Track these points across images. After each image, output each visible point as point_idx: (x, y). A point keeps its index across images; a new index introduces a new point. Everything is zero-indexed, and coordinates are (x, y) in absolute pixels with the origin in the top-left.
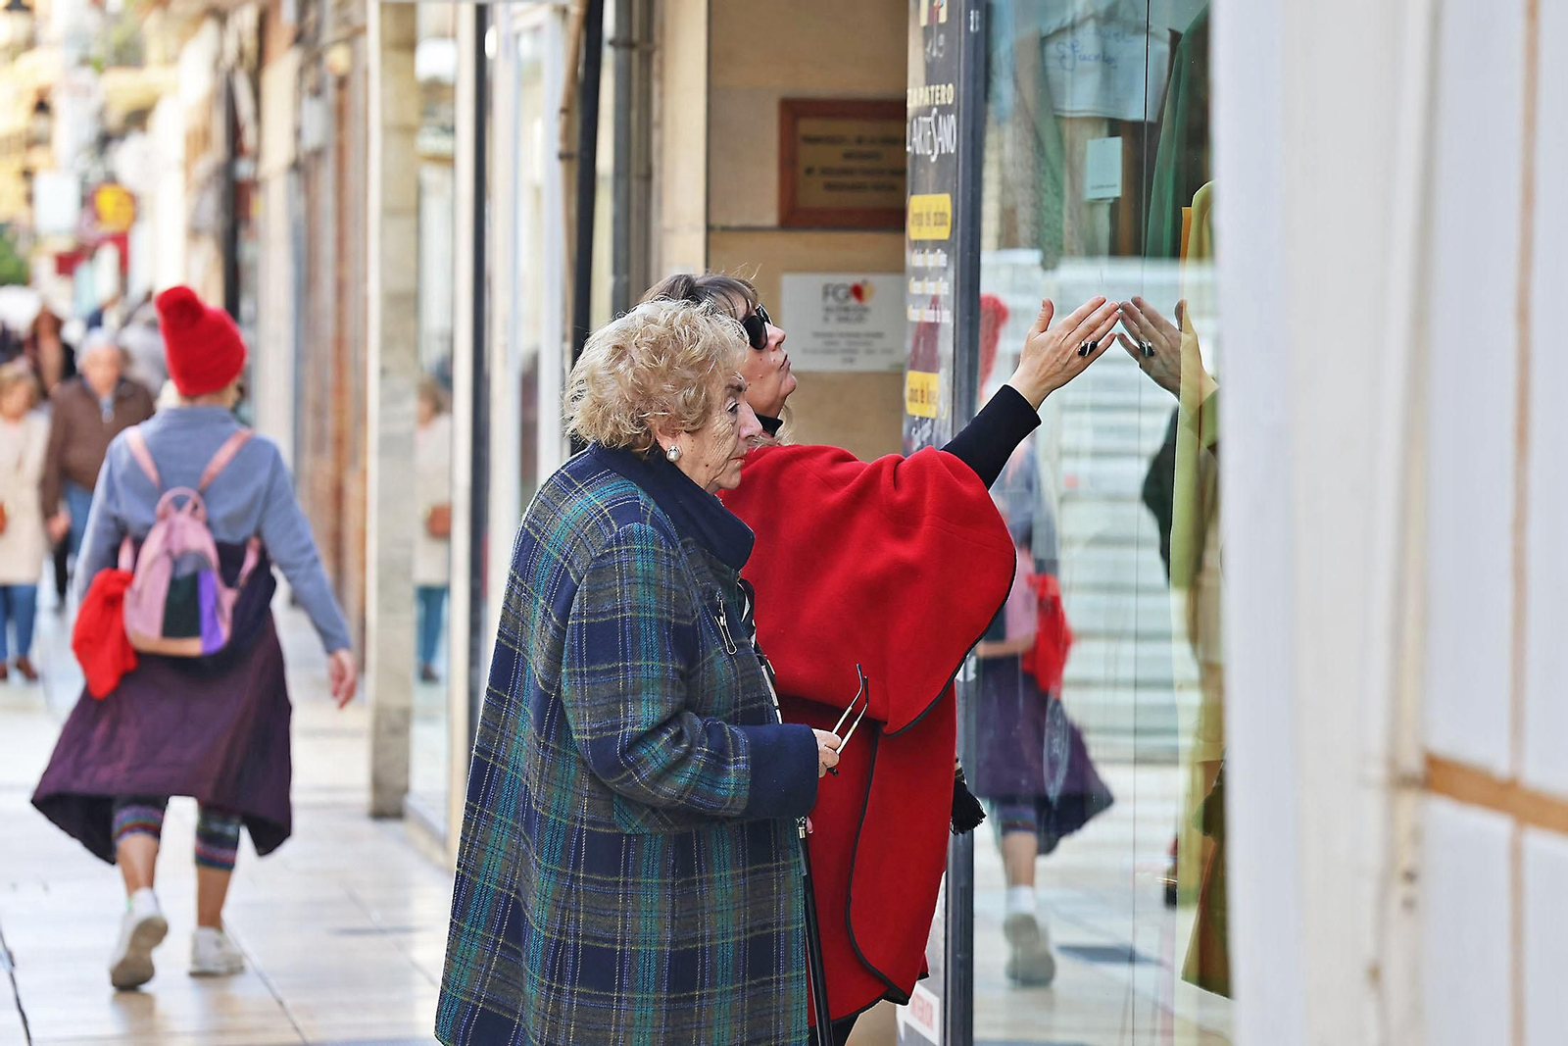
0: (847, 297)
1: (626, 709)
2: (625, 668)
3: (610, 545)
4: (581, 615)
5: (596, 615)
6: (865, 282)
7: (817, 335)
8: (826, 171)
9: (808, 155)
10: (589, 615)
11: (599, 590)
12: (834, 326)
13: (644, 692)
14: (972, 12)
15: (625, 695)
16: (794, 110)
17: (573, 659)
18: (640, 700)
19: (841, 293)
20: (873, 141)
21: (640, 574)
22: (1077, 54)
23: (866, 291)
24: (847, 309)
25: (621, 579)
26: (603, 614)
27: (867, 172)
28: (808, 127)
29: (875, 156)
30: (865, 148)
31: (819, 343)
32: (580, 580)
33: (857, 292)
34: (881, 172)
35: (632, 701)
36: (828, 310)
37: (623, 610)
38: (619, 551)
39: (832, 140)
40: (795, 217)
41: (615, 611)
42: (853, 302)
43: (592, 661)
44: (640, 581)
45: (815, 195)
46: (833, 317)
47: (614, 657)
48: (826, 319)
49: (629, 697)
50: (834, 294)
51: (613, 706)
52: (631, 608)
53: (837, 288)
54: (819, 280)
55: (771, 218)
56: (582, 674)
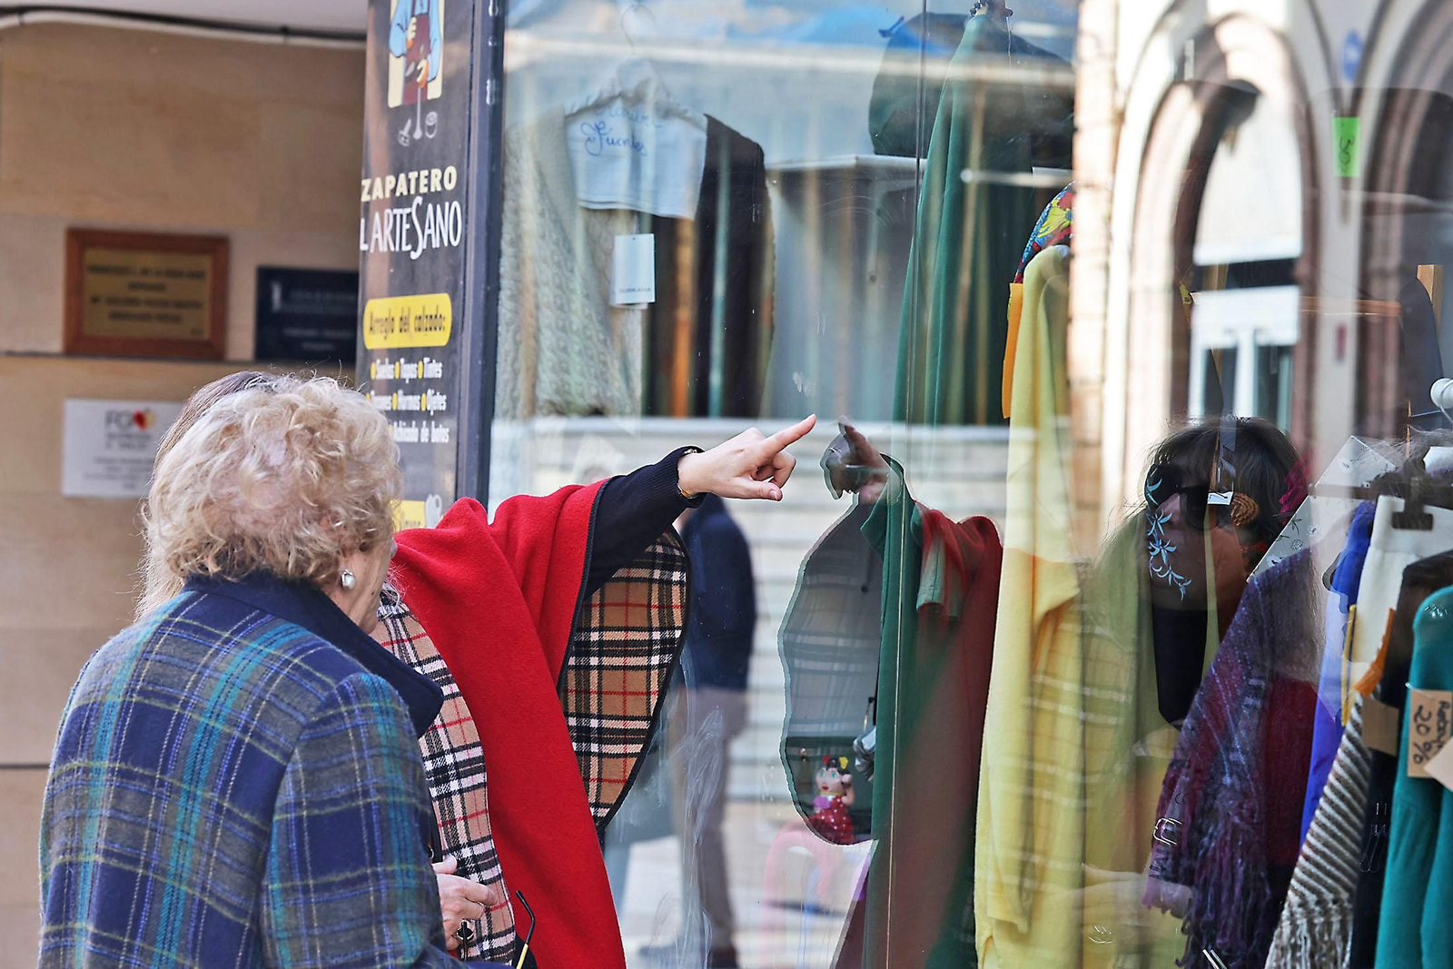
0: (129, 424)
1: (380, 933)
2: (376, 875)
3: (331, 702)
4: (298, 805)
5: (322, 804)
6: (148, 411)
7: (100, 460)
8: (112, 301)
9: (96, 284)
10: (311, 805)
11: (320, 770)
12: (117, 453)
13: (400, 910)
14: (488, 82)
15: (378, 913)
16: (81, 240)
17: (291, 868)
18: (395, 920)
19: (124, 420)
20: (158, 273)
21: (384, 741)
22: (605, 138)
23: (149, 418)
24: (129, 436)
25: (360, 750)
26: (333, 802)
27: (149, 303)
28: (94, 256)
29: (160, 288)
30: (151, 280)
31: (101, 468)
32: (288, 756)
33: (140, 419)
34: (165, 303)
35: (388, 921)
36: (111, 436)
37: (366, 794)
38: (351, 713)
39: (120, 271)
40: (80, 344)
41: (352, 796)
42: (135, 429)
43: (319, 870)
44: (385, 751)
45: (101, 324)
46: (115, 443)
47: (360, 862)
48: (108, 446)
49: (383, 917)
50: (117, 421)
51: (363, 931)
52: (379, 790)
53: (119, 415)
54: (102, 407)
55: (56, 345)
56: (306, 890)
